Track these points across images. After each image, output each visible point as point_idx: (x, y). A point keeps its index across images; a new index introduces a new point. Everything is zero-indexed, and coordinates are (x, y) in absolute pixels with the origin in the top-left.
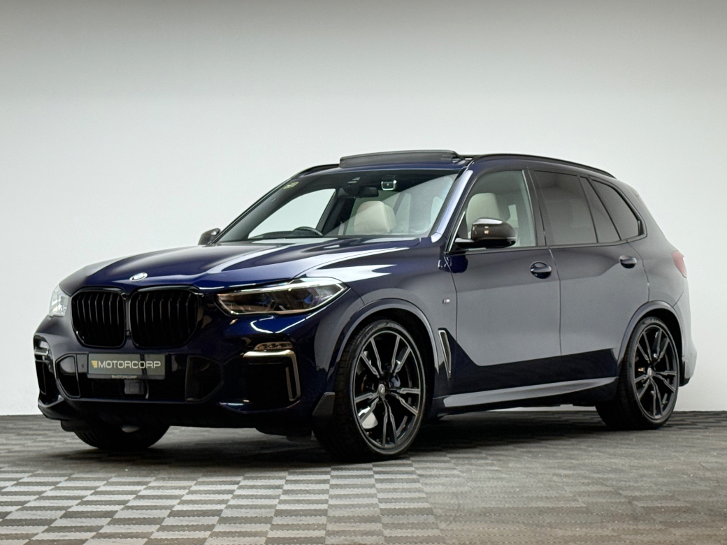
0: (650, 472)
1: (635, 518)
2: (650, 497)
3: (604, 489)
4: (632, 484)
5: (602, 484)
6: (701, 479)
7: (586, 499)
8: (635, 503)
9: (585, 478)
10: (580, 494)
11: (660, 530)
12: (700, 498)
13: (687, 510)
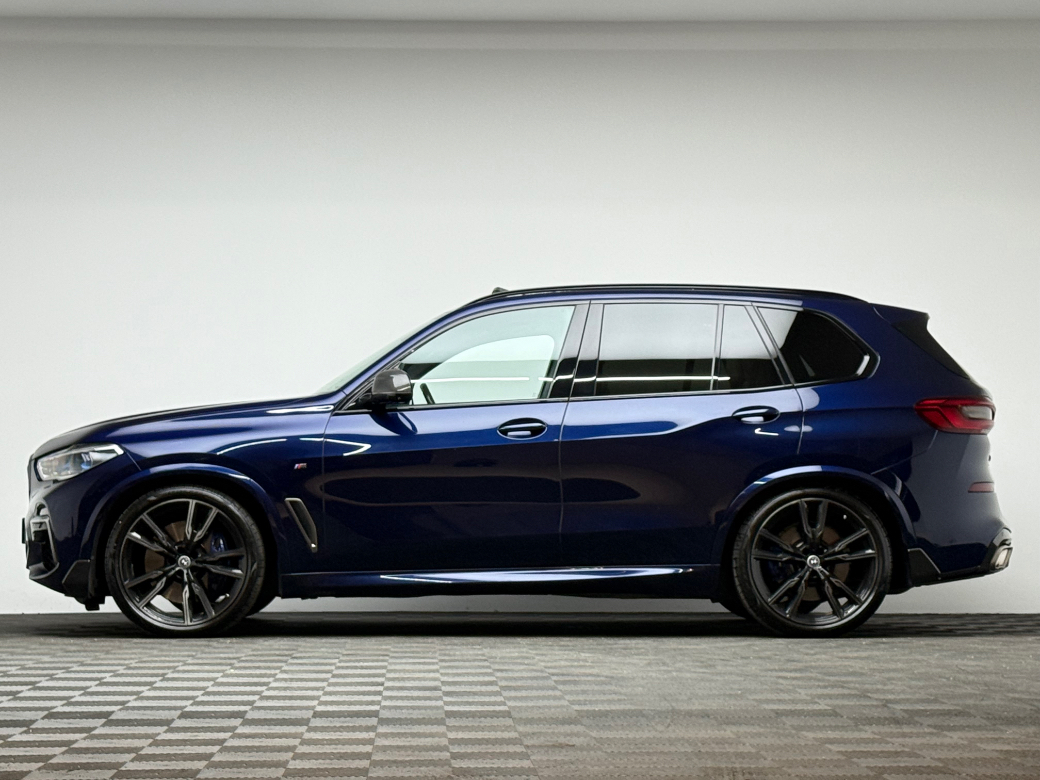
0: (900, 675)
1: (897, 722)
2: (908, 700)
3: (846, 692)
4: (879, 687)
5: (843, 687)
6: (964, 682)
7: (829, 701)
8: (889, 705)
9: (819, 680)
10: (820, 697)
11: (931, 734)
12: (971, 702)
13: (958, 714)
